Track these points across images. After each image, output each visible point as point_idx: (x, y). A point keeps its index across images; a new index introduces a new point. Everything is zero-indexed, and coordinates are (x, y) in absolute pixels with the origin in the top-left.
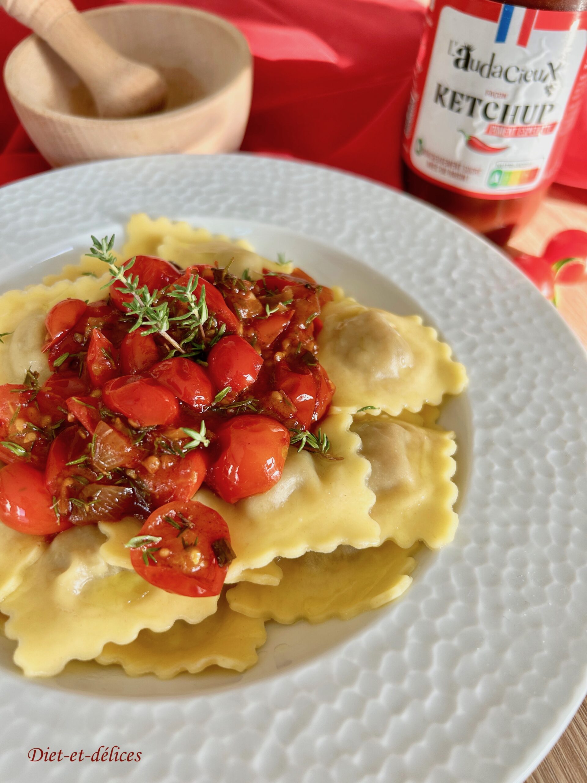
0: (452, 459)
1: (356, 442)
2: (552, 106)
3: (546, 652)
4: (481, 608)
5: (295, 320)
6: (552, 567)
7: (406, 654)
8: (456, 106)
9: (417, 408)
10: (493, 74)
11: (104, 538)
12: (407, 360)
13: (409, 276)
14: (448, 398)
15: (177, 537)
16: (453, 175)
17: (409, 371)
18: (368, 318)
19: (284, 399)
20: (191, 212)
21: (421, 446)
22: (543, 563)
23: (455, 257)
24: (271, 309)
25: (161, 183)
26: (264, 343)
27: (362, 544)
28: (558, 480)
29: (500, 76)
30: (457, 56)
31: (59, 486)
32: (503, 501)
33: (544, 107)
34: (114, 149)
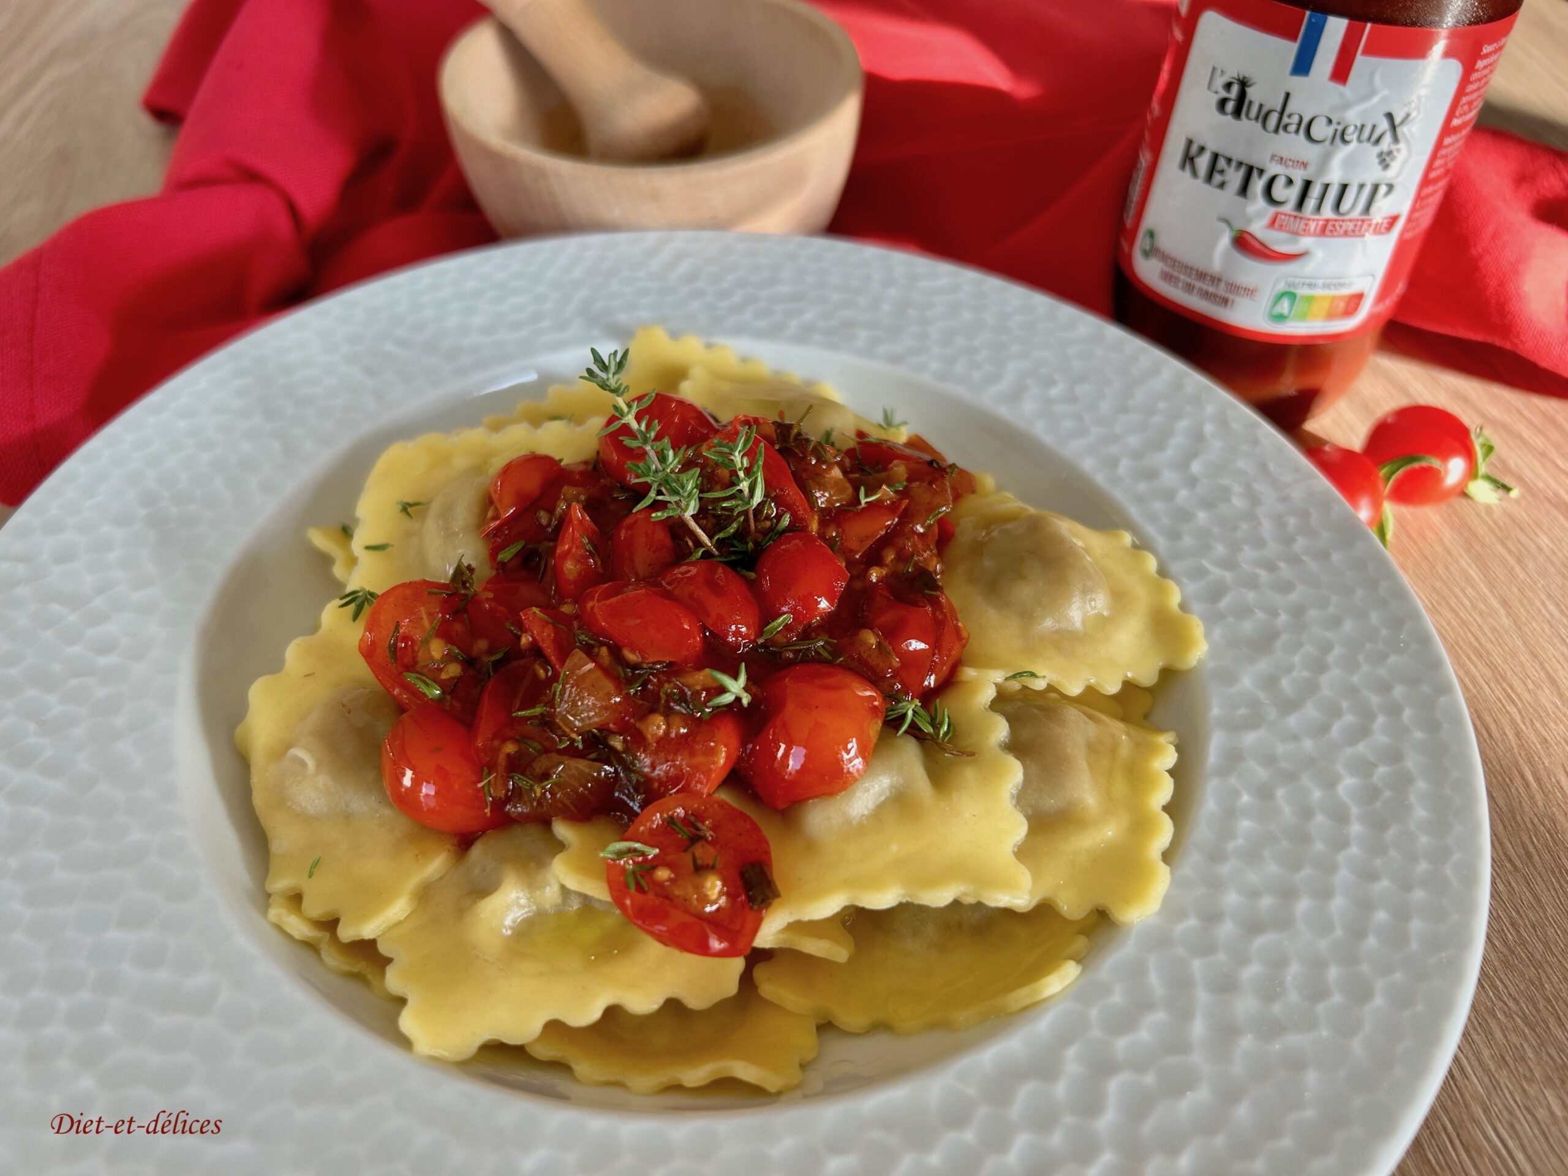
0: (1167, 774)
1: (1000, 730)
2: (1391, 187)
3: (1309, 1113)
4: (1198, 1028)
5: (907, 517)
6: (1333, 973)
7: (1060, 1090)
8: (1217, 178)
9: (1112, 688)
10: (1285, 127)
11: (560, 846)
12: (1100, 603)
13: (1112, 463)
14: (1168, 675)
15: (685, 851)
16: (1206, 295)
17: (1102, 623)
18: (1035, 525)
19: (879, 644)
20: (738, 331)
21: (1114, 749)
22: (1318, 965)
23: (1198, 437)
24: (867, 496)
25: (691, 277)
26: (851, 551)
27: (1000, 899)
28: (1356, 828)
29: (1297, 131)
30: (1223, 94)
31: (496, 751)
32: (1252, 855)
33: (1376, 188)
34: (615, 213)
